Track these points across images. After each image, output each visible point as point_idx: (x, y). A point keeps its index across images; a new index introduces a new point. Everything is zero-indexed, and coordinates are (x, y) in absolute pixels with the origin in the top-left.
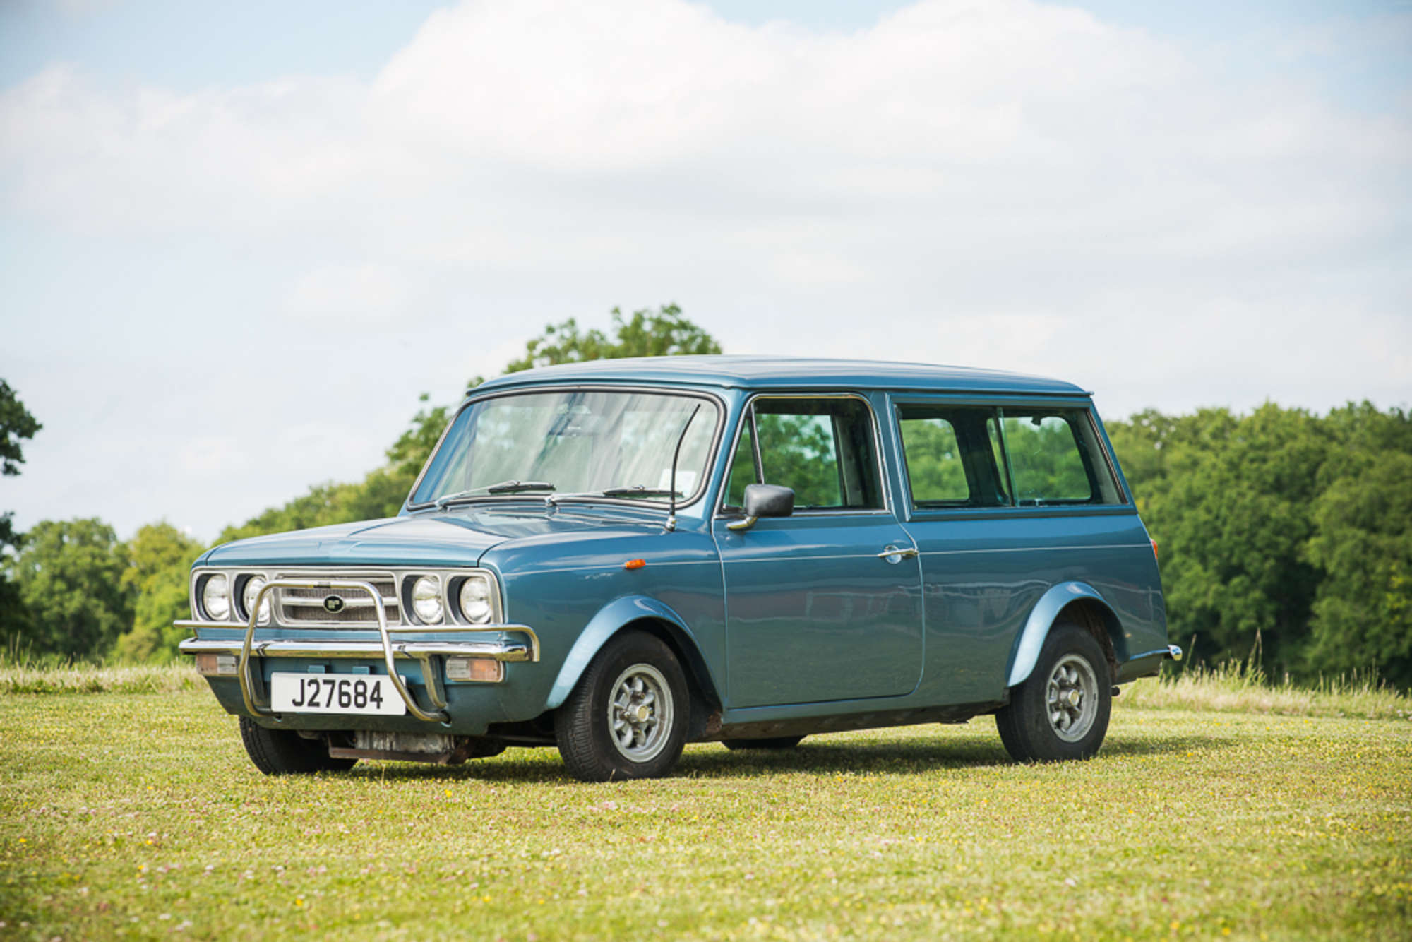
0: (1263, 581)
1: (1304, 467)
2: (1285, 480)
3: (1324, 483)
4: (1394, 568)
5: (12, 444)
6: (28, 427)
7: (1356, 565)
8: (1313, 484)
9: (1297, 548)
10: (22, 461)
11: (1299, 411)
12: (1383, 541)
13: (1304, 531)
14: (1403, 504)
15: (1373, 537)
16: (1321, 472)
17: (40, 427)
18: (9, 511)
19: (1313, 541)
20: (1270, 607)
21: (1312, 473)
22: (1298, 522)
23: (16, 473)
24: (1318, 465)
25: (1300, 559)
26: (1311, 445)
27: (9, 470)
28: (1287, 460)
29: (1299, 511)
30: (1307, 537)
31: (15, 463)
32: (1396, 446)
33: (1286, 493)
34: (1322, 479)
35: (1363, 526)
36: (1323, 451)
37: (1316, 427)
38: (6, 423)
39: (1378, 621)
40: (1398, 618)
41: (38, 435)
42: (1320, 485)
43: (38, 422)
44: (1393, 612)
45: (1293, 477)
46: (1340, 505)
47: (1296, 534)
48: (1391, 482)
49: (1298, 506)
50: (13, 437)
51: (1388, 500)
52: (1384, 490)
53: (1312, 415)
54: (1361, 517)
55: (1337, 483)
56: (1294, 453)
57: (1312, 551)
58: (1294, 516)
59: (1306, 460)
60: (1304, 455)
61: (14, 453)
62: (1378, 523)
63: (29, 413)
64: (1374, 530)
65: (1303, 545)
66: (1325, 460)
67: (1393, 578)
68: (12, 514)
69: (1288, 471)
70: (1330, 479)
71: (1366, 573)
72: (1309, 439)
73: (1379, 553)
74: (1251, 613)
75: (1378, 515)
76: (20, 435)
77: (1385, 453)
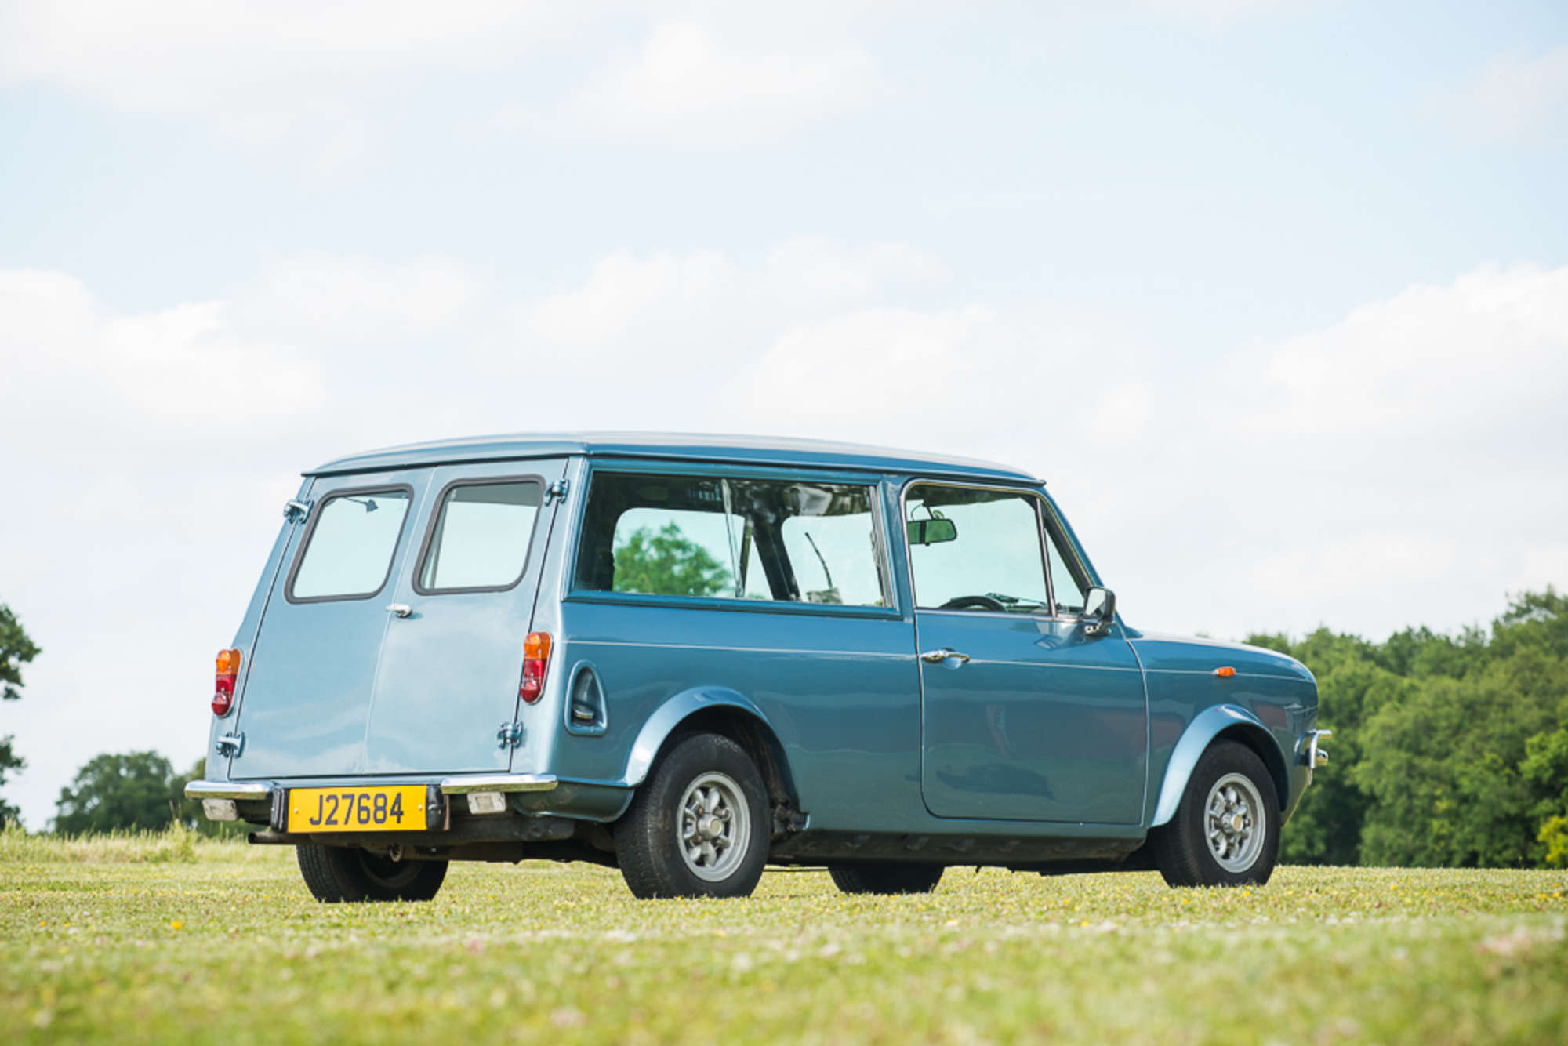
0: (1312, 807)
1: (1351, 693)
2: (1333, 706)
3: (1371, 709)
4: (1438, 792)
5: (13, 668)
6: (28, 652)
7: (1401, 790)
8: (1361, 708)
9: (1345, 772)
10: (22, 685)
11: (1352, 637)
12: (1427, 763)
13: (1351, 754)
14: (1448, 727)
15: (1417, 761)
16: (1367, 698)
17: (38, 651)
18: (9, 733)
19: (1361, 766)
20: (1321, 832)
21: (1359, 699)
22: (1345, 747)
23: (16, 697)
24: (1364, 690)
25: (1347, 783)
26: (1359, 671)
27: (10, 694)
28: (1334, 685)
29: (1347, 737)
30: (1355, 762)
31: (15, 687)
32: (1444, 672)
33: (1335, 719)
34: (1368, 704)
35: (1409, 749)
36: (1369, 676)
37: (1366, 653)
38: (5, 647)
39: (1424, 848)
40: (1442, 844)
41: (37, 659)
42: (1366, 710)
43: (37, 646)
44: (1439, 838)
45: (1341, 704)
46: (1386, 728)
47: (1344, 758)
48: (1435, 707)
49: (1346, 731)
50: (13, 661)
51: (1434, 724)
52: (1430, 714)
53: (1364, 640)
54: (1407, 741)
55: (1384, 709)
56: (1341, 679)
57: (1360, 775)
58: (1341, 742)
59: (1353, 685)
60: (1351, 681)
61: (13, 676)
62: (1423, 747)
63: (27, 637)
64: (1420, 753)
65: (1352, 770)
66: (1371, 685)
67: (1438, 803)
68: (12, 737)
69: (1335, 697)
70: (1377, 706)
71: (1411, 796)
72: (1356, 665)
73: (1423, 776)
74: (1302, 838)
75: (1424, 739)
76: (21, 659)
77: (1432, 678)
